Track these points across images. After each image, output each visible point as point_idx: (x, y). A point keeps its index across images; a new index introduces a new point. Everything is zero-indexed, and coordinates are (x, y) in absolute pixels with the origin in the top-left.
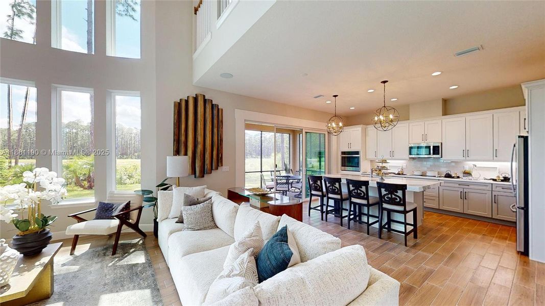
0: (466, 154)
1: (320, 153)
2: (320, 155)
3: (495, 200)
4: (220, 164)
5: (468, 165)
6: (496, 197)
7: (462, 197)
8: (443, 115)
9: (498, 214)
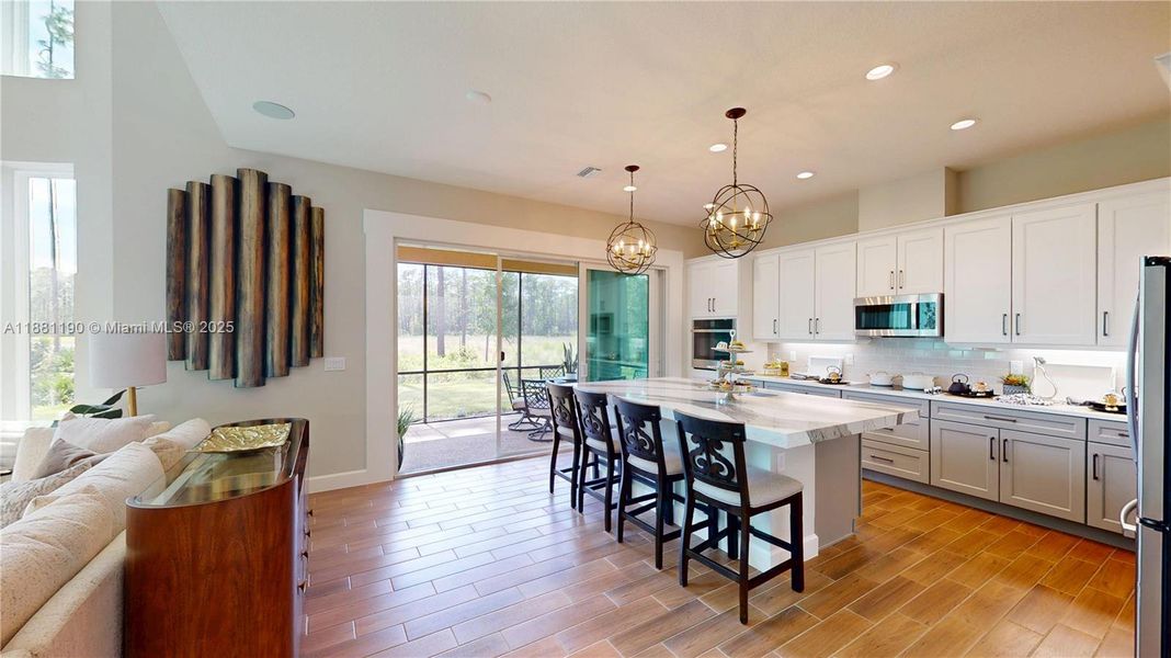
0: (1012, 324)
3: (1094, 469)
4: (314, 353)
5: (1021, 361)
6: (1100, 462)
7: (995, 455)
8: (948, 213)
9: (1104, 517)
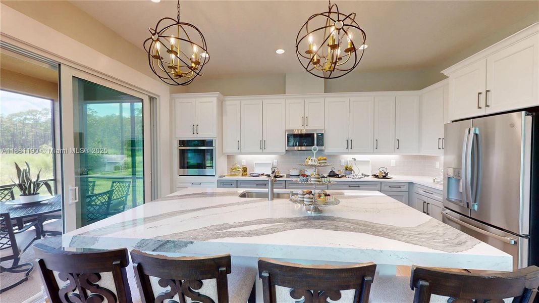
0: (349, 144)
1: (133, 143)
2: (133, 146)
5: (345, 159)
8: (325, 92)
